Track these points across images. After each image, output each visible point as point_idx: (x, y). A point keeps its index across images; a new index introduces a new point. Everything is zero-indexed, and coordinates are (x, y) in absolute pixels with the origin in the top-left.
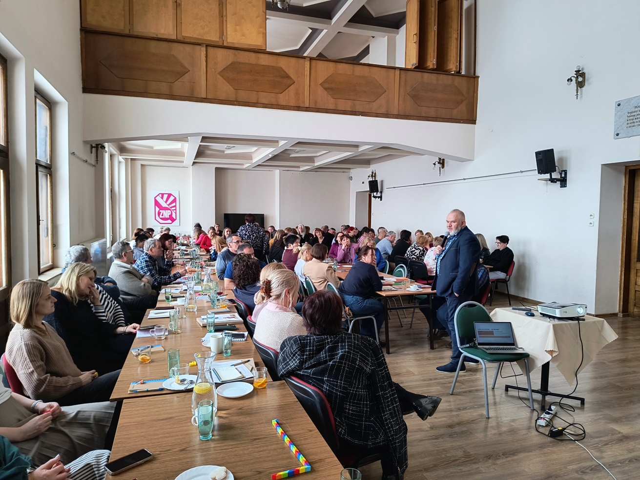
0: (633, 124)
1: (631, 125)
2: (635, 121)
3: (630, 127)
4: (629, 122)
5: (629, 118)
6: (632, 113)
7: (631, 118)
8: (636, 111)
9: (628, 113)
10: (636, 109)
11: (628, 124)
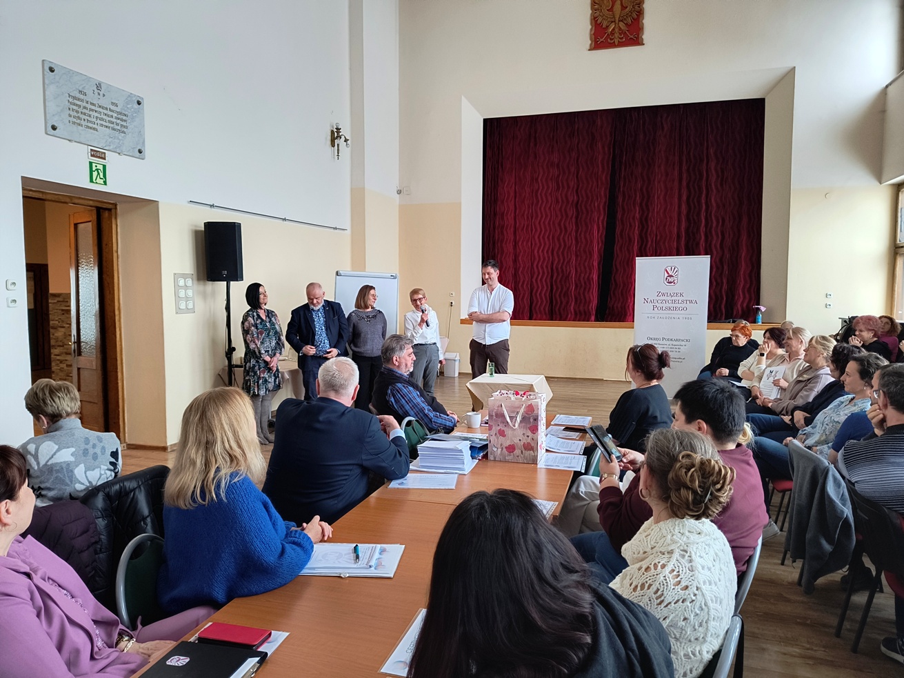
0: (78, 121)
1: (75, 120)
2: (79, 115)
3: (74, 123)
4: (71, 113)
5: (72, 107)
6: (74, 98)
7: (75, 107)
8: (82, 101)
9: (69, 96)
10: (82, 97)
11: (70, 116)
